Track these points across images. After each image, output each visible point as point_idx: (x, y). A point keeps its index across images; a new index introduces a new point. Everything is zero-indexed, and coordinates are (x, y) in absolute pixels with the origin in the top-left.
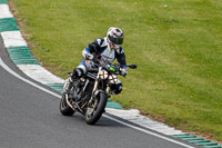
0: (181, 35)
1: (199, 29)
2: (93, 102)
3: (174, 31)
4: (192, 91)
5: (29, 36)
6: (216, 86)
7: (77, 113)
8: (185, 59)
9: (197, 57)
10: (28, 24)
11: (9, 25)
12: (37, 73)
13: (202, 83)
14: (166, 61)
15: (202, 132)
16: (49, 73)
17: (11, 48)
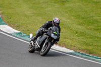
1: (78, 4)
4: (77, 32)
5: (1, 12)
6: (87, 29)
8: (72, 18)
9: (78, 17)
12: (6, 29)
13: (81, 28)
14: (64, 19)
15: (82, 50)
16: (11, 28)
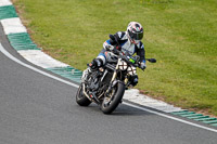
0: (177, 15)
2: (111, 92)
3: (170, 11)
4: (190, 69)
5: (28, 22)
6: (213, 63)
7: (93, 103)
8: (182, 38)
9: (193, 36)
10: (27, 11)
11: (9, 12)
12: (38, 58)
13: (199, 61)
14: (163, 41)
15: (201, 108)
17: (11, 34)
